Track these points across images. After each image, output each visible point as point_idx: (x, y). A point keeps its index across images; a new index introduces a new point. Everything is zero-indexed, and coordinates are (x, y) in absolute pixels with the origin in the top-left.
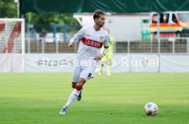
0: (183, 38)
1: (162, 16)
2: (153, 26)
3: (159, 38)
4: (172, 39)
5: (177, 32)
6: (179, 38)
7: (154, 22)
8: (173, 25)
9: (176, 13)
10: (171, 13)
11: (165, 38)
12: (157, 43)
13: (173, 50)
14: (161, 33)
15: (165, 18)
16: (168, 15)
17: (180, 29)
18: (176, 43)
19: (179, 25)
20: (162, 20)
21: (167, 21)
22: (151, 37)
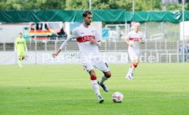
0: (52, 40)
1: (38, 25)
2: (31, 32)
3: (36, 40)
4: (45, 41)
5: (49, 36)
6: (49, 40)
7: (32, 29)
8: (45, 32)
9: (47, 23)
10: (44, 23)
11: (40, 40)
12: (34, 44)
13: (46, 49)
14: (37, 37)
15: (40, 26)
16: (42, 24)
17: (50, 34)
18: (48, 44)
19: (49, 32)
20: (37, 28)
21: (41, 29)
22: (30, 39)
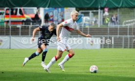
0: (27, 26)
1: (12, 10)
2: (6, 17)
3: (10, 25)
4: (19, 26)
5: (23, 21)
6: (24, 25)
7: (7, 14)
8: (20, 17)
9: (22, 8)
10: (18, 8)
11: (15, 25)
12: (9, 29)
13: (20, 34)
14: (12, 22)
17: (25, 19)
18: (22, 29)
19: (24, 17)
20: (12, 13)
22: (5, 24)
